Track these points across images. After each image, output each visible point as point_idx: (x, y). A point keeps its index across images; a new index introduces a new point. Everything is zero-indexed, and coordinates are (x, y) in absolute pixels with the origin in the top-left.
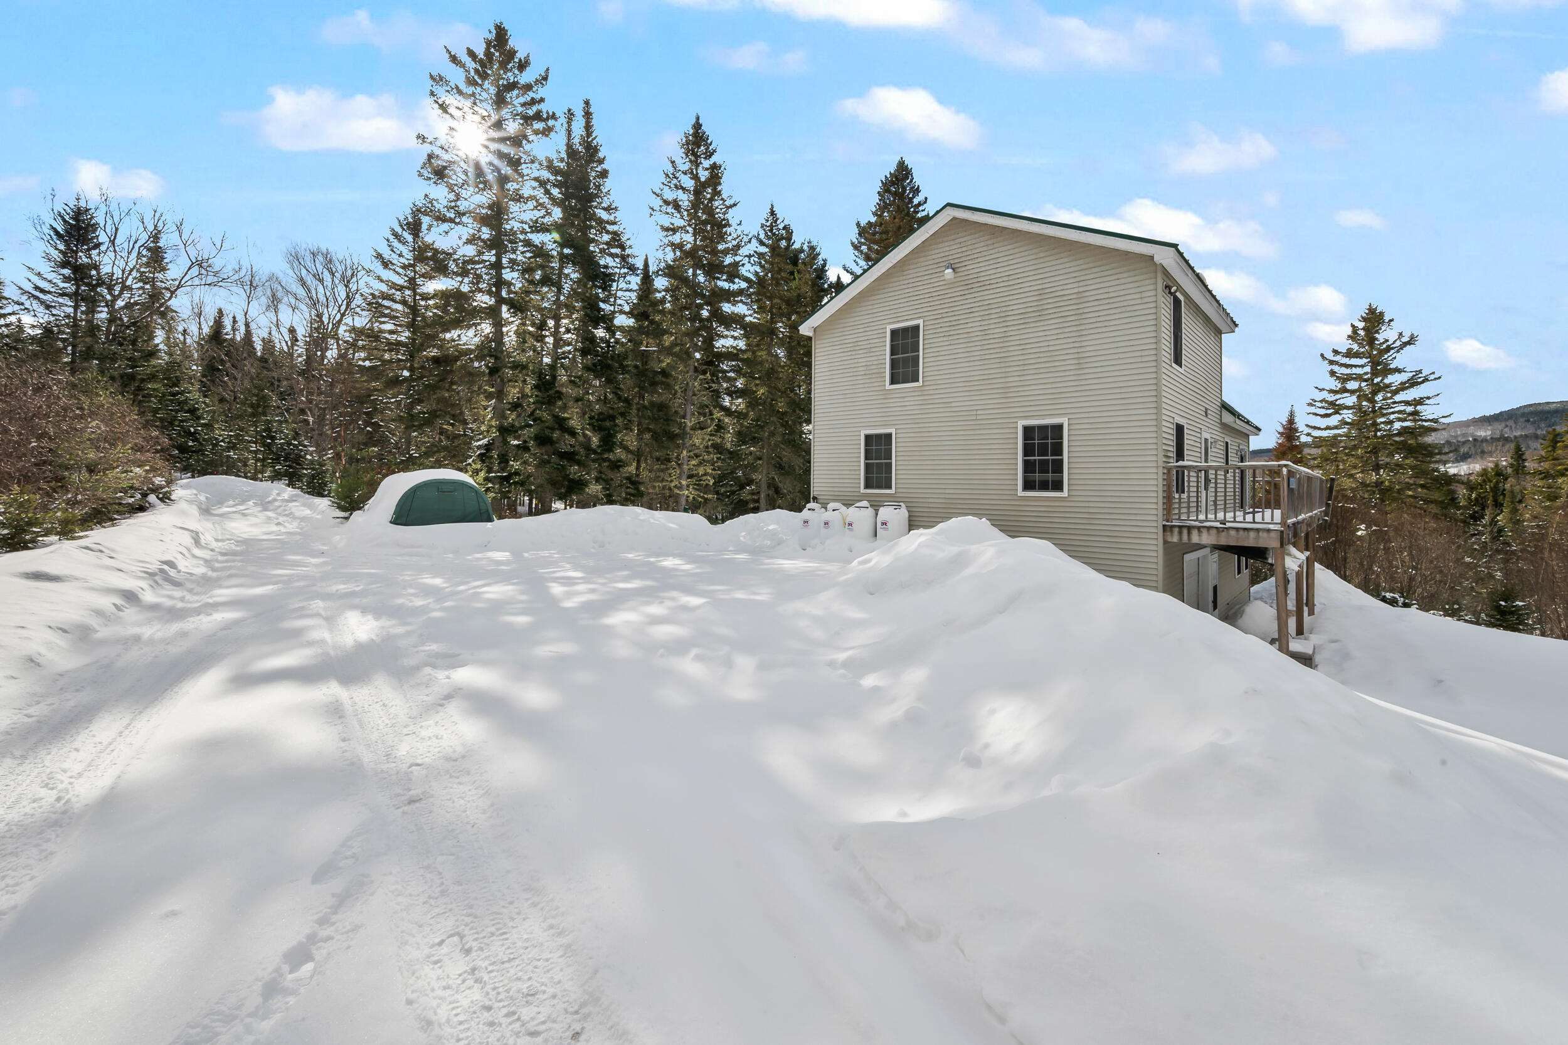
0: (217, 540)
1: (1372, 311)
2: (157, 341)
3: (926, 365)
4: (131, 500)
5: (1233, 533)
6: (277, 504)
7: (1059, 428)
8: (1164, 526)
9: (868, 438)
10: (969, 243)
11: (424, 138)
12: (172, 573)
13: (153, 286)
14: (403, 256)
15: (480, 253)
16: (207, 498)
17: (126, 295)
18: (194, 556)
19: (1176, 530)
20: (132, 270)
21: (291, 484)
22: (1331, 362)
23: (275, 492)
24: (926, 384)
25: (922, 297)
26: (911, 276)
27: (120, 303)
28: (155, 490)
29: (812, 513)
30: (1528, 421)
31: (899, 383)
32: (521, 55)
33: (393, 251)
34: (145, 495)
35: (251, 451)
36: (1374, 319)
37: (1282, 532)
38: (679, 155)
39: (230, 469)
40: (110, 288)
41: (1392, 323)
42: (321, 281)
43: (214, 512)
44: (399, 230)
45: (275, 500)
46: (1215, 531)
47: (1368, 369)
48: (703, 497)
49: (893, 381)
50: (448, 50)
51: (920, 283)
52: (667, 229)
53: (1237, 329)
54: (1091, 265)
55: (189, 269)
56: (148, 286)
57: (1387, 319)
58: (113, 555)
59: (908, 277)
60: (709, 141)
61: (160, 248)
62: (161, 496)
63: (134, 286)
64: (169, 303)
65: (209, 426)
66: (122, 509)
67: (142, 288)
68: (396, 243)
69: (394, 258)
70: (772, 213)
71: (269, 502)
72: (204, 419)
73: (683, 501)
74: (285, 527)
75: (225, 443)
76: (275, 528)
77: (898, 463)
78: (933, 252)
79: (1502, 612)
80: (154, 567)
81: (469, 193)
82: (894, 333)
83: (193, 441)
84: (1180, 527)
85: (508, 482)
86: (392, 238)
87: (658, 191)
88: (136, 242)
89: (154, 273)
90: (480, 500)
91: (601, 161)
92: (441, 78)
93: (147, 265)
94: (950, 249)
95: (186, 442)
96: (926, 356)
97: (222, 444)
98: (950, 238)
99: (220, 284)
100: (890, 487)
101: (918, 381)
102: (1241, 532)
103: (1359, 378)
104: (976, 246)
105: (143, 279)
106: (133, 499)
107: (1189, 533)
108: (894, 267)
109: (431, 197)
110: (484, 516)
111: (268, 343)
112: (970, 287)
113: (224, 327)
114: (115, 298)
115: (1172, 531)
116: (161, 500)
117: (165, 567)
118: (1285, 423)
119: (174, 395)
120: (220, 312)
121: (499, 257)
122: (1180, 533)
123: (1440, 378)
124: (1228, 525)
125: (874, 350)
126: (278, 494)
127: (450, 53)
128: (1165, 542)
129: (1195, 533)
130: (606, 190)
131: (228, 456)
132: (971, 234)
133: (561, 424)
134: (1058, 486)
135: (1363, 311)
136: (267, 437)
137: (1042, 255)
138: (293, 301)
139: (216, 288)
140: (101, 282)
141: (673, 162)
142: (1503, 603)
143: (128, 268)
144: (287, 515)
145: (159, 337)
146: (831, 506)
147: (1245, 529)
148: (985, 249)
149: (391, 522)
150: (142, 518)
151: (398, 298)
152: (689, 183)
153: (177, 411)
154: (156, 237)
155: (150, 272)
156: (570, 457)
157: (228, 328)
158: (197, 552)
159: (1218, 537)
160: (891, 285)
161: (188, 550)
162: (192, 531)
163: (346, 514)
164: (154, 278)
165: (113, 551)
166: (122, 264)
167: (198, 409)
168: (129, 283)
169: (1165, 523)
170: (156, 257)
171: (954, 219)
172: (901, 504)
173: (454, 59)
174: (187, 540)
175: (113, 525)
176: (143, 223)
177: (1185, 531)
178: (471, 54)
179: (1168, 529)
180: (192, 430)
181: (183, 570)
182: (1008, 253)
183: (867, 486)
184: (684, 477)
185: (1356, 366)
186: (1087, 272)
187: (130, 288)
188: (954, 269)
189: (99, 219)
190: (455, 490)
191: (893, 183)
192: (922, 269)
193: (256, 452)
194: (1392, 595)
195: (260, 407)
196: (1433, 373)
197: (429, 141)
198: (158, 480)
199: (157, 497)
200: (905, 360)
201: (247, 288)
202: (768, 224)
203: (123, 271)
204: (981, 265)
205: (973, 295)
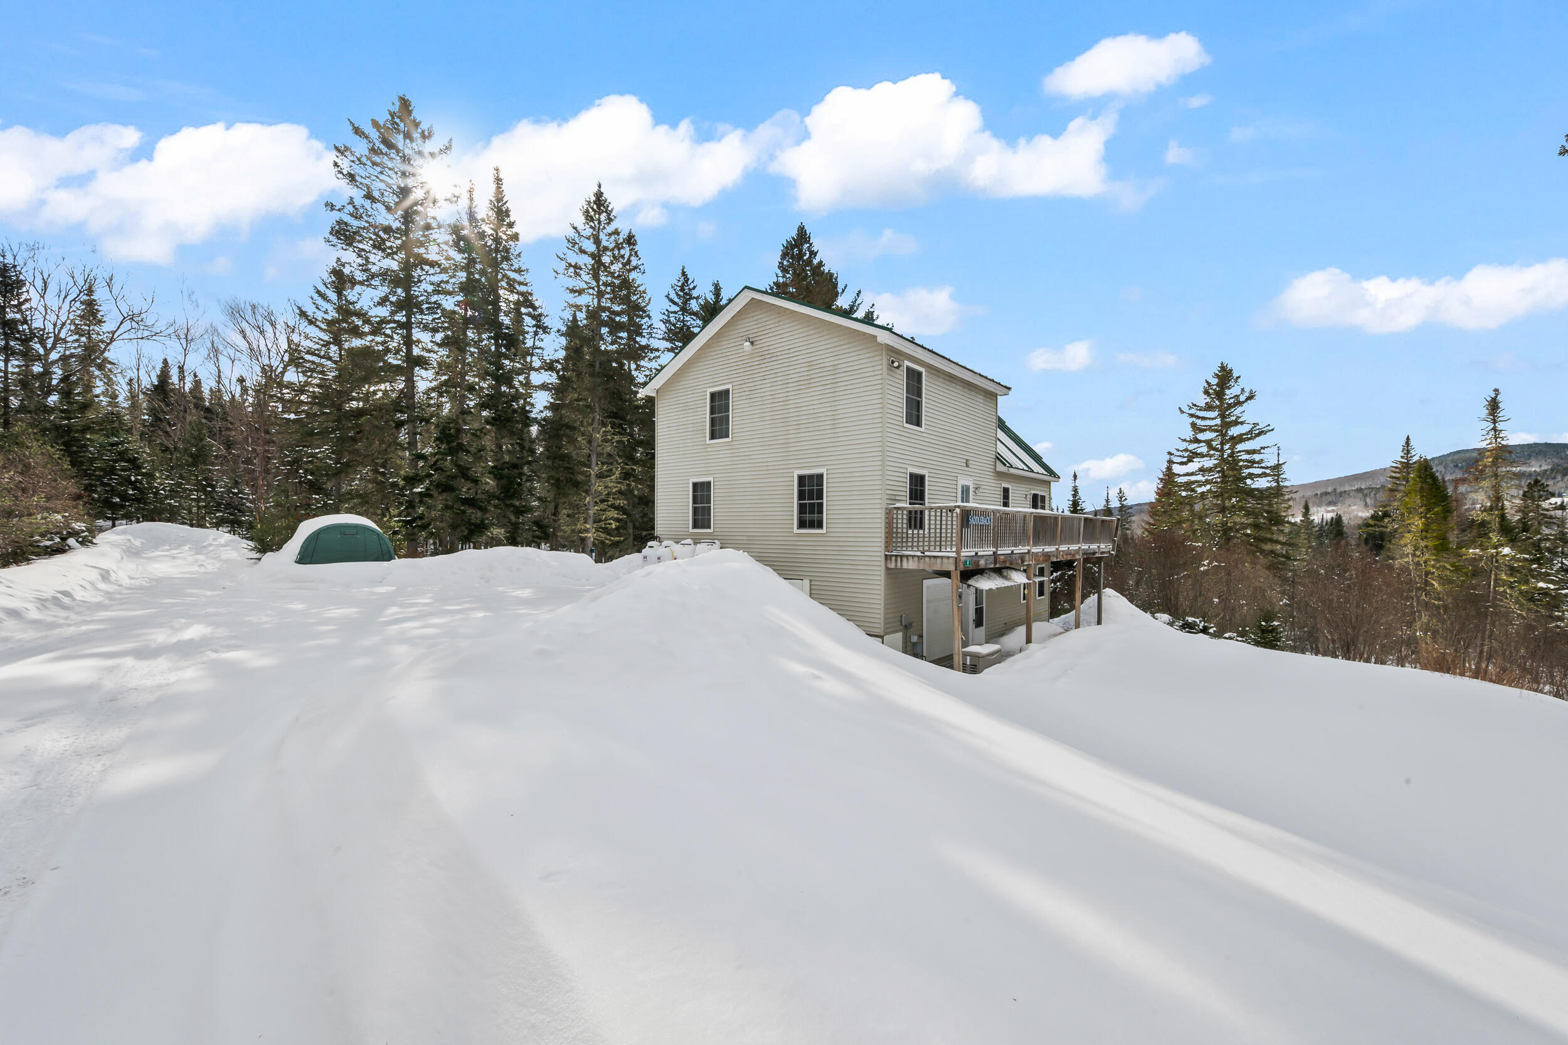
0: (131, 578)
1: (1223, 368)
2: (97, 391)
3: (734, 423)
4: (48, 543)
5: (927, 559)
6: (211, 548)
7: (820, 476)
8: (886, 555)
9: (695, 485)
10: (763, 320)
11: (332, 205)
12: (66, 600)
13: (89, 338)
14: (327, 313)
15: (393, 313)
16: (142, 543)
17: (60, 348)
18: (97, 589)
19: (894, 558)
20: (64, 324)
21: (233, 531)
22: (1192, 415)
23: (211, 537)
24: (734, 439)
25: (731, 365)
26: (724, 347)
27: (54, 356)
28: (75, 534)
29: (652, 549)
30: (1456, 466)
31: (716, 439)
32: (424, 126)
33: (317, 308)
34: (64, 539)
35: (192, 499)
36: (1225, 376)
37: (956, 558)
38: (580, 220)
39: (172, 516)
40: (42, 342)
41: (1239, 380)
42: (262, 332)
43: (144, 555)
44: (322, 289)
45: (211, 545)
46: (916, 559)
47: (1218, 421)
48: (610, 540)
49: (713, 437)
50: (351, 122)
51: (729, 354)
52: (572, 291)
53: (1010, 392)
54: (842, 343)
55: (122, 323)
56: (84, 339)
57: (1235, 375)
58: (11, 585)
59: (721, 348)
60: (609, 209)
61: (95, 301)
62: (80, 539)
63: (70, 339)
64: (106, 354)
65: (150, 476)
66: (37, 550)
67: (77, 340)
68: (320, 301)
69: (319, 315)
70: (684, 274)
71: (204, 547)
72: (144, 468)
73: (590, 543)
74: (206, 568)
75: (165, 491)
76: (196, 568)
77: (716, 507)
78: (738, 327)
79: (1264, 631)
80: (49, 593)
81: (378, 258)
82: (713, 395)
83: (133, 490)
84: (896, 556)
85: (411, 526)
86: (316, 296)
87: (562, 256)
88: (66, 297)
89: (89, 326)
90: (382, 542)
91: (511, 225)
92: (347, 149)
93: (82, 317)
94: (749, 326)
95: (126, 491)
96: (734, 415)
97: (162, 492)
98: (750, 315)
99: (154, 338)
100: (710, 528)
101: (728, 437)
102: (932, 559)
103: (1210, 429)
104: (768, 323)
105: (78, 331)
106: (51, 543)
107: (901, 561)
108: (712, 338)
109: (343, 260)
110: (386, 556)
111: (216, 393)
112: (763, 358)
113: (170, 377)
114: (48, 352)
115: (891, 560)
116: (81, 543)
117: (59, 596)
118: (1164, 470)
119: (112, 445)
120: (165, 361)
121: (408, 317)
122: (896, 561)
123: (1273, 430)
124: (926, 553)
125: (698, 410)
126: (215, 540)
127: (353, 125)
128: (887, 569)
129: (905, 560)
130: (517, 253)
131: (170, 504)
132: (765, 313)
133: (464, 473)
134: (820, 525)
135: (1216, 369)
136: (206, 486)
137: (811, 333)
138: (232, 352)
139: (150, 342)
140: (32, 335)
141: (575, 228)
142: (1263, 623)
143: (59, 322)
144: (215, 558)
145: (99, 388)
146: (665, 543)
147: (934, 557)
148: (773, 326)
149: (296, 562)
150: (59, 559)
151: (322, 353)
152: (590, 247)
153: (115, 461)
154: (90, 291)
155: (85, 324)
156: (470, 502)
157: (175, 379)
158: (102, 586)
159: (919, 563)
160: (710, 354)
161: (92, 584)
162: (103, 569)
163: (258, 555)
164: (89, 331)
165: (11, 582)
166: (53, 318)
167: (138, 459)
168: (62, 335)
169: (887, 553)
170: (91, 312)
171: (753, 299)
172: (716, 541)
173: (357, 131)
174: (94, 575)
175: (28, 564)
176: (73, 277)
177: (899, 559)
178: (375, 124)
179: (889, 558)
180: (133, 478)
181: (78, 598)
182: (788, 330)
183: (695, 526)
184: (591, 521)
185: (1210, 419)
186: (840, 348)
187: (65, 341)
188: (752, 343)
189: (27, 275)
190: (357, 533)
191: (793, 247)
192: (731, 341)
193: (198, 500)
194: (1193, 619)
195: (199, 458)
196: (1269, 425)
197: (337, 208)
198: (78, 526)
199: (77, 541)
200: (721, 418)
201: (184, 342)
202: (680, 284)
203: (55, 325)
204: (771, 339)
205: (766, 365)
